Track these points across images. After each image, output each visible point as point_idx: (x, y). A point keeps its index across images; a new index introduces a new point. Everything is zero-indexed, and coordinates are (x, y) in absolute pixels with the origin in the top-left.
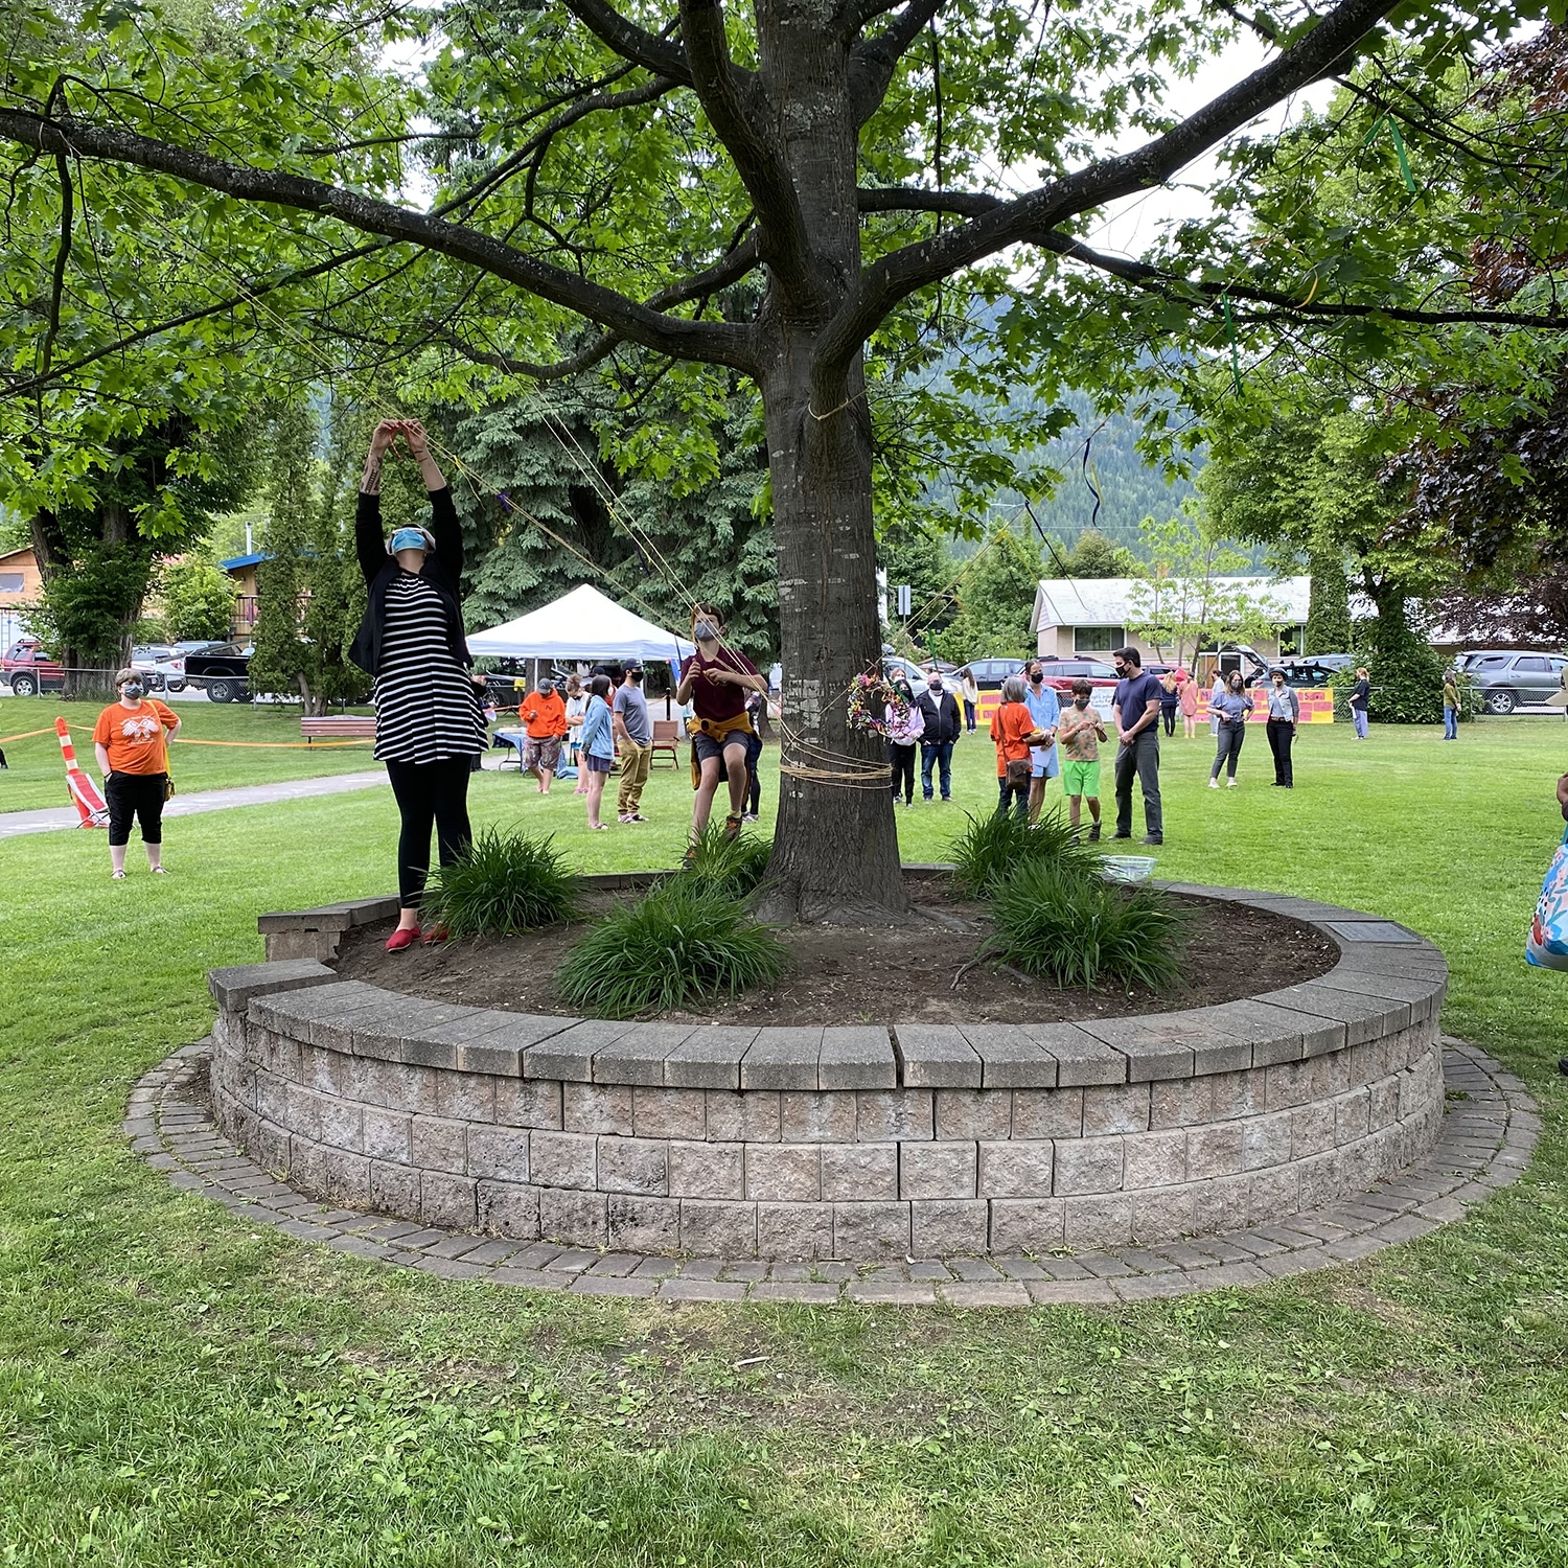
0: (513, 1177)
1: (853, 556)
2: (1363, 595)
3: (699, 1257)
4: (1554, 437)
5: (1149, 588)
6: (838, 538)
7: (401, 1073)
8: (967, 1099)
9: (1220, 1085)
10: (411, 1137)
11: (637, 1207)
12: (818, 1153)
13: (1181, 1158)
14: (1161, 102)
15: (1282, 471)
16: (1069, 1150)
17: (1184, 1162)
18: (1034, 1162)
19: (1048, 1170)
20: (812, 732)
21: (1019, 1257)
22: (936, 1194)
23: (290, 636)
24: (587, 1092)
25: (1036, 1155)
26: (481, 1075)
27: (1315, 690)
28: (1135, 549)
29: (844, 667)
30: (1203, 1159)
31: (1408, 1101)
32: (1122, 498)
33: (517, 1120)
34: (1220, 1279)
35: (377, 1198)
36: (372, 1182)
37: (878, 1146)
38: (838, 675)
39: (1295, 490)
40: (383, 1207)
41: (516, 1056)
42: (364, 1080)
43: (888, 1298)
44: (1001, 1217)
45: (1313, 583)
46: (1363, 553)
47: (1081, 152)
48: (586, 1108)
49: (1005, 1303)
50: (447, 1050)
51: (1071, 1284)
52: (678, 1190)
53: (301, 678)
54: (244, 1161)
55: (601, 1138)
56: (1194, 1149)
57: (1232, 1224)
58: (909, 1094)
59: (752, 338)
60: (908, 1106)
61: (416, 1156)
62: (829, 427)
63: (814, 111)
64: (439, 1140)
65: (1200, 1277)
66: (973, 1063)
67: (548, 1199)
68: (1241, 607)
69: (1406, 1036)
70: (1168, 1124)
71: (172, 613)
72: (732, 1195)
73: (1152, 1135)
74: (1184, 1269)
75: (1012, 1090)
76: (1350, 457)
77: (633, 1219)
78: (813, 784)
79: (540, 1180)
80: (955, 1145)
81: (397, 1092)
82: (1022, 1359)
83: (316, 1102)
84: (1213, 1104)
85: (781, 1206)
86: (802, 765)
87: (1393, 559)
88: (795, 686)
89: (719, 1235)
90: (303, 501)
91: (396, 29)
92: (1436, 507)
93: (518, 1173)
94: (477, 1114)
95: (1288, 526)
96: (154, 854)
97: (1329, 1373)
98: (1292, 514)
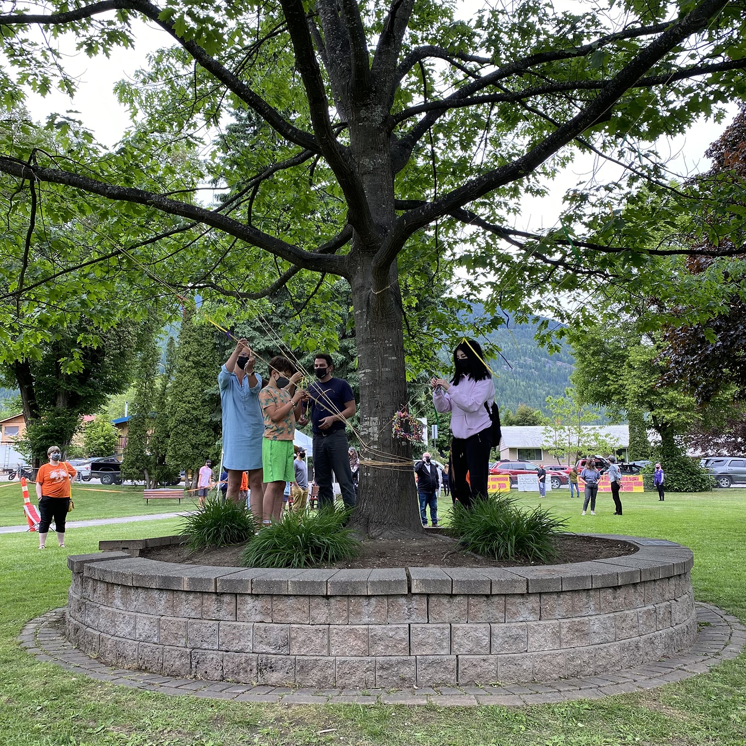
0: (210, 647)
1: (393, 358)
2: (653, 430)
3: (305, 687)
4: (732, 335)
5: (552, 429)
6: (386, 350)
7: (156, 594)
8: (445, 600)
9: (576, 597)
10: (160, 628)
11: (273, 660)
12: (368, 630)
13: (557, 635)
14: (538, 183)
15: (611, 372)
16: (498, 628)
17: (559, 637)
18: (480, 635)
19: (487, 639)
20: (374, 443)
21: (473, 687)
22: (429, 652)
23: (142, 452)
24: (249, 599)
25: (481, 631)
26: (195, 592)
27: (634, 476)
28: (544, 411)
29: (390, 410)
30: (569, 636)
31: (677, 616)
32: (538, 393)
33: (213, 616)
34: (580, 696)
35: (141, 662)
36: (139, 654)
37: (398, 626)
38: (387, 414)
39: (617, 381)
40: (143, 668)
41: (213, 581)
42: (138, 599)
43: (403, 702)
44: (463, 665)
45: (630, 428)
46: (652, 410)
47: (503, 205)
48: (248, 608)
49: (465, 704)
50: (179, 580)
51: (500, 697)
52: (295, 651)
53: (146, 472)
54: (77, 651)
55: (255, 624)
56: (564, 631)
57: (586, 673)
58: (414, 597)
59: (346, 261)
60: (414, 604)
61: (162, 638)
62: (381, 297)
63: (374, 162)
64: (174, 629)
65: (568, 695)
66: (447, 580)
67: (227, 658)
68: (596, 439)
69: (673, 581)
70: (550, 617)
71: (87, 444)
72: (322, 653)
73: (541, 622)
74: (560, 691)
75: (468, 595)
76: (643, 365)
77: (271, 667)
78: (375, 469)
79: (224, 648)
80: (439, 625)
81: (153, 605)
82: (472, 730)
83: (114, 614)
84: (573, 607)
85: (348, 658)
86: (370, 459)
87: (666, 412)
88: (366, 421)
89: (315, 675)
90: (152, 388)
91: (192, 143)
92: (680, 371)
93: (213, 645)
94: (193, 614)
95: (615, 398)
96: (61, 538)
97: (637, 739)
98: (617, 392)
